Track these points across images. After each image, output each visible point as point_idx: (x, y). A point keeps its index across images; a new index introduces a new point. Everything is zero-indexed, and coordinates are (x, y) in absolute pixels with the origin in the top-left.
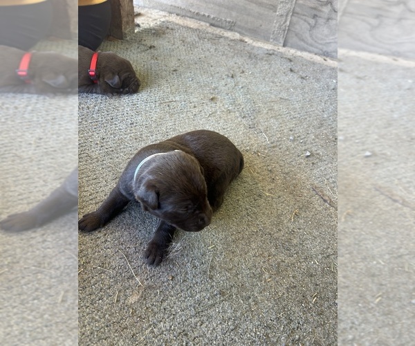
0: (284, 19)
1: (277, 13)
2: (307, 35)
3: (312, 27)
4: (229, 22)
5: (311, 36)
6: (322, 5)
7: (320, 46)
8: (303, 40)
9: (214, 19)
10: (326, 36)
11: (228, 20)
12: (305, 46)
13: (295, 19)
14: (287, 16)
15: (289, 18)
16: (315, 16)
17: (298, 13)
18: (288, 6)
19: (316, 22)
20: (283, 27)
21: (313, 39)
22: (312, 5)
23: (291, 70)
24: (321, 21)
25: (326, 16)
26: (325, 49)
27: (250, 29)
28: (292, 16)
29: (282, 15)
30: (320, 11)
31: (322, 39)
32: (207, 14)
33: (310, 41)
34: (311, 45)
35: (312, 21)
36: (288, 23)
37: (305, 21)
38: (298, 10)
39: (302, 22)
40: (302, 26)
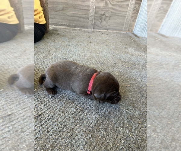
0: (92, 21)
1: (90, 20)
2: (100, 25)
3: (101, 22)
4: (74, 25)
5: (101, 25)
6: (102, 16)
7: (104, 28)
8: (99, 27)
9: (68, 25)
10: (105, 24)
11: (73, 24)
12: (100, 28)
13: (95, 21)
14: (93, 20)
15: (93, 21)
16: (101, 19)
17: (96, 19)
18: (93, 17)
19: (102, 21)
20: (92, 24)
21: (102, 26)
22: (100, 16)
23: (103, 34)
24: (103, 20)
25: (104, 18)
26: (106, 28)
27: (81, 26)
28: (94, 20)
29: (91, 20)
30: (102, 17)
31: (105, 25)
32: (65, 24)
33: (101, 26)
34: (102, 28)
35: (100, 21)
36: (93, 22)
37: (98, 21)
38: (96, 18)
39: (97, 21)
40: (98, 23)
